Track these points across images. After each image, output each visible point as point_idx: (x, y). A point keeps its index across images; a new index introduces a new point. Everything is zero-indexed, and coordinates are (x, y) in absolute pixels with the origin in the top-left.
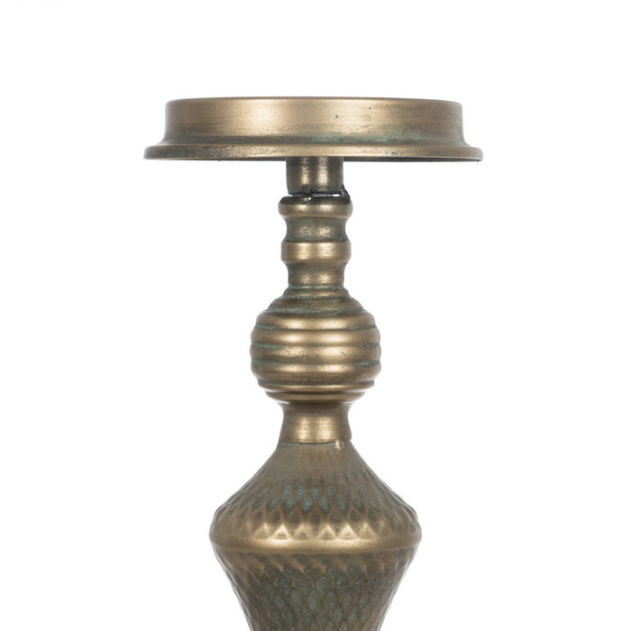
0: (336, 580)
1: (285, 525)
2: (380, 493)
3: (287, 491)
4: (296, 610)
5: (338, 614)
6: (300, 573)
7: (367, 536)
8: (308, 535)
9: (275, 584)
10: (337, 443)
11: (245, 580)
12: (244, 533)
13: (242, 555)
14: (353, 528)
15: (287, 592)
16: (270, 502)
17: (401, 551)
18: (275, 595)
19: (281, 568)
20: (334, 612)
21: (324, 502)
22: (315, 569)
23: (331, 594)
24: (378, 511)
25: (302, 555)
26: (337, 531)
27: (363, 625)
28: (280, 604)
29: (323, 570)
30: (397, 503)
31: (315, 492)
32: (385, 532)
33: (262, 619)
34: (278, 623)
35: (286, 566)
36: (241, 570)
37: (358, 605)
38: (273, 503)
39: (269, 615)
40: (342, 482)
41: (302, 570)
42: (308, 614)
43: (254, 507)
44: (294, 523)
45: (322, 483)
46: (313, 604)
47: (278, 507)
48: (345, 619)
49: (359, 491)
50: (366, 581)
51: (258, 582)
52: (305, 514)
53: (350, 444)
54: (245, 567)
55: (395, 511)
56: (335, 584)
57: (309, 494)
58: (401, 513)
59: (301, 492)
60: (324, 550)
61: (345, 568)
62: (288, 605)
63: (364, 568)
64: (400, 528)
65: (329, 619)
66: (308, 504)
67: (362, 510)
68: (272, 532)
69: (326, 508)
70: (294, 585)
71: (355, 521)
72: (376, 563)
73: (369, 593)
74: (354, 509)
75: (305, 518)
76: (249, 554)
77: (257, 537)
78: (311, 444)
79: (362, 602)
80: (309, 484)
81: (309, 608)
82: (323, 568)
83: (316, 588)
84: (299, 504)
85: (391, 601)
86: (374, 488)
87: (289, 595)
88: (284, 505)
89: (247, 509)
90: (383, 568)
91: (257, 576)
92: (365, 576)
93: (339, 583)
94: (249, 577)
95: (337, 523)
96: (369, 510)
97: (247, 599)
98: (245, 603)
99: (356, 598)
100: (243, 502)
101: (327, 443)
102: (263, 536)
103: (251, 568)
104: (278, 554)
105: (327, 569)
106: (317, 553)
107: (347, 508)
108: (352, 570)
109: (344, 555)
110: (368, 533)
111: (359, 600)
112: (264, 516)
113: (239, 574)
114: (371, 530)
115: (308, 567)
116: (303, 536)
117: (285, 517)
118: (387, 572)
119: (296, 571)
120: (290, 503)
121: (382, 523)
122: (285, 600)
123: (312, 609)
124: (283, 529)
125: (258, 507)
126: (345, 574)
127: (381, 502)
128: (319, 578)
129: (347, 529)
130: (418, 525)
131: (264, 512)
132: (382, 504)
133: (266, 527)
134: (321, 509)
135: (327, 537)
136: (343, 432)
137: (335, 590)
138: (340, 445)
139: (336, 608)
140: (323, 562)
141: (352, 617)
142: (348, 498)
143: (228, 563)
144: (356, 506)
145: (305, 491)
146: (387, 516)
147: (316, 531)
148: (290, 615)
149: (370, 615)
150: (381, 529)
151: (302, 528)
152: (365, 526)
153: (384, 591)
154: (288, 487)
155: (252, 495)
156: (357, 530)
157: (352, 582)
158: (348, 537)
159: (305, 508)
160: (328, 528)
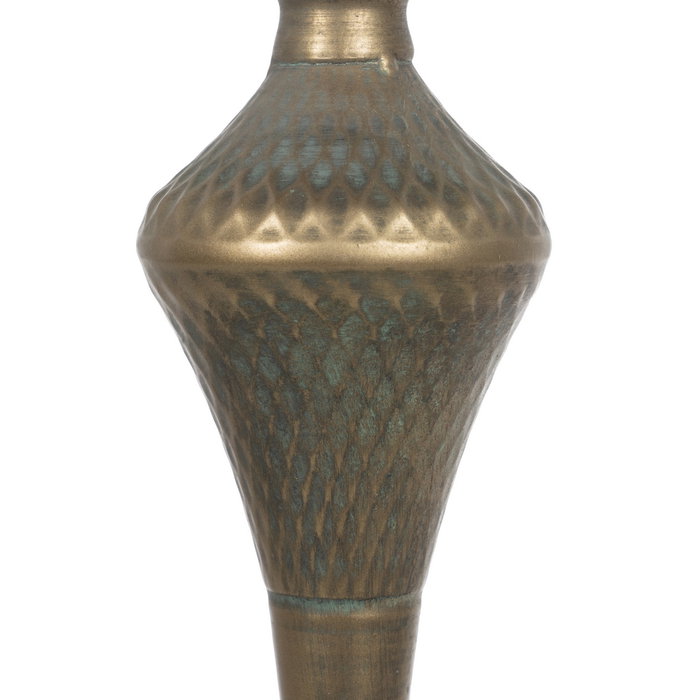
0: (380, 323)
1: (278, 213)
2: (467, 158)
3: (284, 150)
4: (302, 384)
5: (385, 394)
6: (308, 310)
7: (441, 235)
8: (323, 230)
9: (260, 333)
10: (385, 62)
11: (202, 329)
12: (198, 232)
13: (194, 276)
14: (412, 218)
15: (283, 349)
16: (249, 172)
17: (511, 269)
18: (260, 355)
19: (270, 300)
20: (376, 388)
21: (355, 170)
22: (338, 302)
23: (370, 353)
24: (464, 189)
25: (310, 272)
26: (381, 224)
27: (436, 416)
28: (270, 373)
29: (354, 303)
30: (503, 179)
31: (339, 151)
32: (478, 231)
33: (237, 406)
34: (266, 410)
35: (281, 296)
36: (193, 306)
37: (424, 375)
38: (256, 172)
39: (250, 397)
40: (392, 134)
41: (311, 304)
42: (325, 393)
43: (218, 182)
44: (293, 208)
45: (352, 136)
46: (335, 373)
47: (265, 180)
48: (398, 404)
49: (426, 153)
50: (441, 326)
51: (227, 330)
52: (317, 191)
53: (410, 67)
54: (202, 302)
55: (497, 190)
56: (379, 332)
57: (327, 156)
58: (510, 197)
59: (311, 151)
60: (354, 262)
61: (396, 301)
62: (286, 374)
63: (436, 300)
64: (507, 225)
65: (367, 403)
66: (323, 173)
67: (432, 185)
68: (251, 228)
69: (359, 181)
70: (296, 334)
71: (417, 204)
72: (461, 290)
73: (446, 352)
74: (416, 183)
75: (317, 201)
76: (209, 273)
77: (222, 239)
78: (333, 62)
79: (432, 370)
80: (326, 137)
81: (327, 380)
82: (354, 301)
83: (340, 340)
84: (305, 175)
85: (491, 373)
86: (457, 147)
87: (287, 356)
88: (275, 175)
89: (204, 187)
90: (473, 302)
91: (224, 318)
92: (437, 316)
93: (385, 329)
94: (210, 320)
95: (381, 209)
96: (446, 187)
97: (208, 368)
98: (206, 376)
99: (421, 362)
100: (199, 175)
101: (366, 60)
102: (234, 236)
103: (211, 302)
104: (266, 272)
105: (360, 301)
106: (341, 268)
107: (402, 179)
108: (411, 304)
109: (395, 273)
110: (442, 229)
111: (426, 363)
112: (236, 198)
113: (191, 316)
114: (448, 225)
115: (324, 297)
116: (312, 235)
117: (278, 199)
118: (482, 310)
119: (299, 305)
120: (289, 171)
121: (472, 214)
122: (280, 366)
123: (333, 382)
124: (273, 221)
125: (224, 182)
126: (396, 312)
127: (469, 173)
128: (345, 320)
129: (402, 221)
130: (544, 224)
131: (237, 190)
132: (473, 178)
133: (239, 218)
134: (349, 182)
135: (360, 236)
136: (396, 40)
137: (378, 346)
138: (390, 66)
139: (381, 379)
140: (354, 287)
141: (413, 400)
142: (404, 163)
143: (170, 295)
144: (419, 178)
145: (319, 149)
146: (482, 200)
147: (337, 224)
148: (289, 395)
149: (449, 396)
150: (468, 225)
151: (312, 219)
152: (438, 218)
153: (477, 350)
154: (285, 142)
155: (216, 162)
156: (421, 225)
157: (412, 328)
158: (402, 237)
159: (318, 182)
160: (363, 219)
